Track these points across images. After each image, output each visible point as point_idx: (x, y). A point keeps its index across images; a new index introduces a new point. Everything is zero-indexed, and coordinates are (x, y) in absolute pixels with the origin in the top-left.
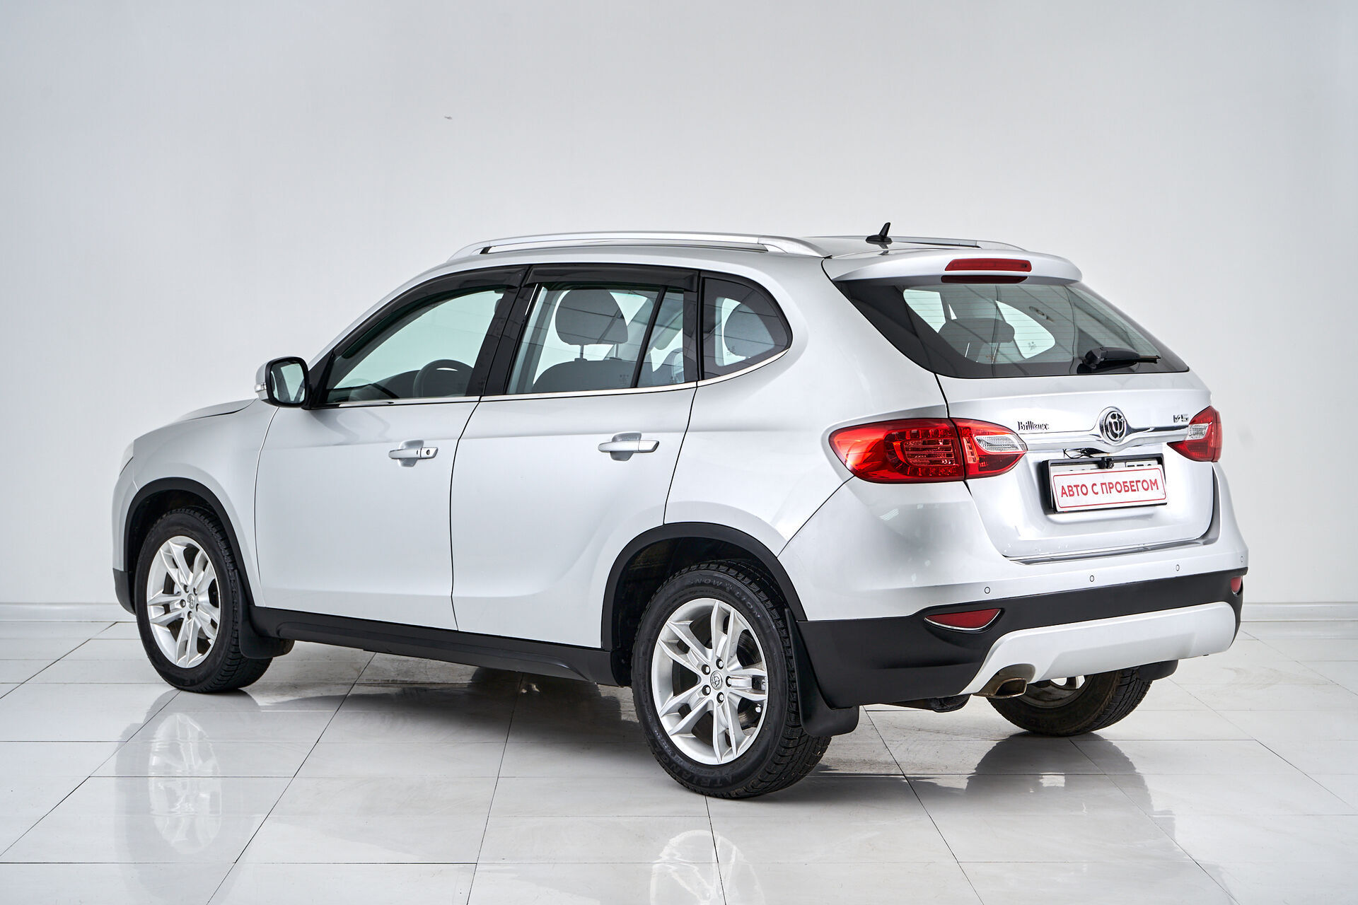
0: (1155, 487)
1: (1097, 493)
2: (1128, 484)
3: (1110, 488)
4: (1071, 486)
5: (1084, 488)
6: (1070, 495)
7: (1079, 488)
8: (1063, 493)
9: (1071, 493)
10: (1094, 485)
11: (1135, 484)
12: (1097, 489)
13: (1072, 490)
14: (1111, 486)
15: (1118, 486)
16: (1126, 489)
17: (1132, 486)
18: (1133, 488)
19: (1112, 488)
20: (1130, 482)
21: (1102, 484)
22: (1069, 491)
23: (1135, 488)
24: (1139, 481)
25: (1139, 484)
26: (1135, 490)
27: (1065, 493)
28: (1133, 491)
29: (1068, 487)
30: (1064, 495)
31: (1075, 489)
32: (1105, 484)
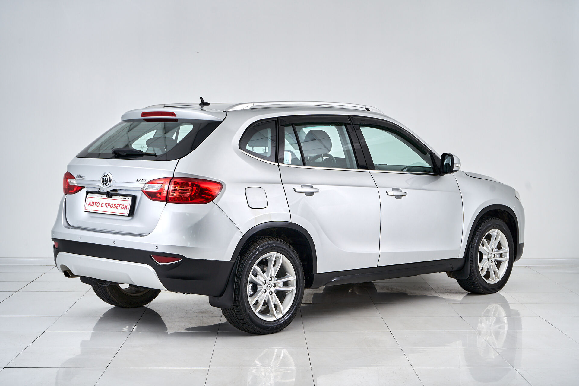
0: (126, 208)
1: (102, 207)
2: (116, 205)
3: (108, 206)
4: (94, 202)
5: (98, 204)
6: (92, 206)
7: (96, 204)
8: (89, 204)
9: (93, 205)
10: (103, 203)
11: (119, 206)
12: (103, 205)
13: (93, 204)
14: (109, 205)
15: (112, 205)
16: (115, 207)
17: (117, 206)
18: (117, 207)
19: (109, 206)
20: (117, 205)
21: (106, 203)
22: (92, 204)
23: (118, 207)
24: (121, 205)
25: (121, 206)
26: (118, 208)
27: (90, 204)
28: (117, 208)
29: (93, 202)
30: (89, 205)
31: (95, 204)
32: (107, 204)
